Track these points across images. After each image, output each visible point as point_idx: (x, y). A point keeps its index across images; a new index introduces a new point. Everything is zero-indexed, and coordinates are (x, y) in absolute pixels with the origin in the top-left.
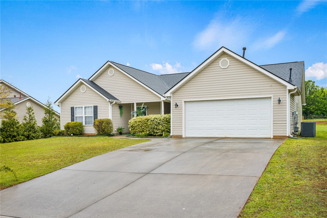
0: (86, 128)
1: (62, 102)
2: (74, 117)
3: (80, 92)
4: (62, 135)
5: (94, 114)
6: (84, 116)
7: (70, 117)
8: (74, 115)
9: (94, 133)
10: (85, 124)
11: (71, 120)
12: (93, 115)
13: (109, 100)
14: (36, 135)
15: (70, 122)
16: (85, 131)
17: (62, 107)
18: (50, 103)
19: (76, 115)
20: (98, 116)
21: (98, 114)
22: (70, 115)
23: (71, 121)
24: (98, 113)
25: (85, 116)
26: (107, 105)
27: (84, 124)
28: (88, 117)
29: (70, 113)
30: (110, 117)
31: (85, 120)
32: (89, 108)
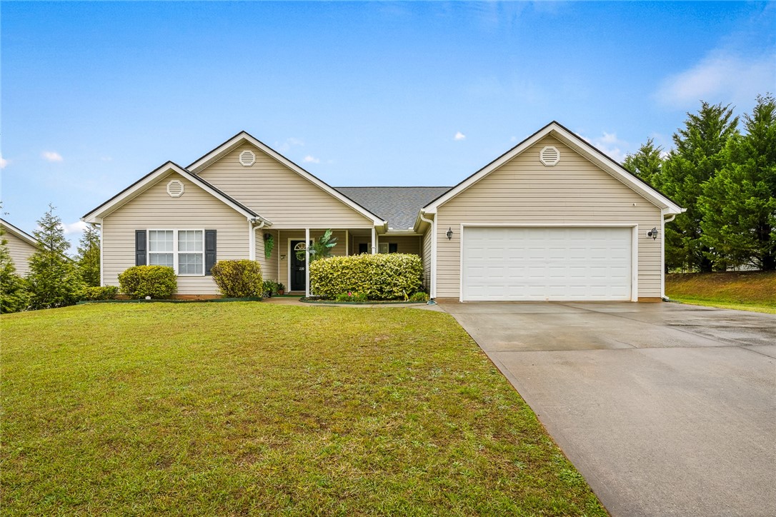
0: (182, 281)
1: (106, 217)
2: (145, 254)
3: (166, 195)
4: (111, 298)
5: (206, 250)
6: (176, 253)
7: (134, 254)
8: (145, 250)
9: (215, 293)
10: (180, 273)
11: (134, 261)
12: (203, 252)
13: (254, 218)
14: (15, 298)
15: (134, 265)
16: (179, 289)
17: (106, 230)
18: (53, 221)
19: (150, 250)
20: (218, 254)
21: (218, 250)
22: (134, 250)
23: (137, 265)
24: (218, 246)
25: (179, 252)
26: (245, 230)
27: (176, 273)
28: (189, 255)
29: (134, 246)
30: (252, 257)
31: (179, 261)
32: (191, 235)
